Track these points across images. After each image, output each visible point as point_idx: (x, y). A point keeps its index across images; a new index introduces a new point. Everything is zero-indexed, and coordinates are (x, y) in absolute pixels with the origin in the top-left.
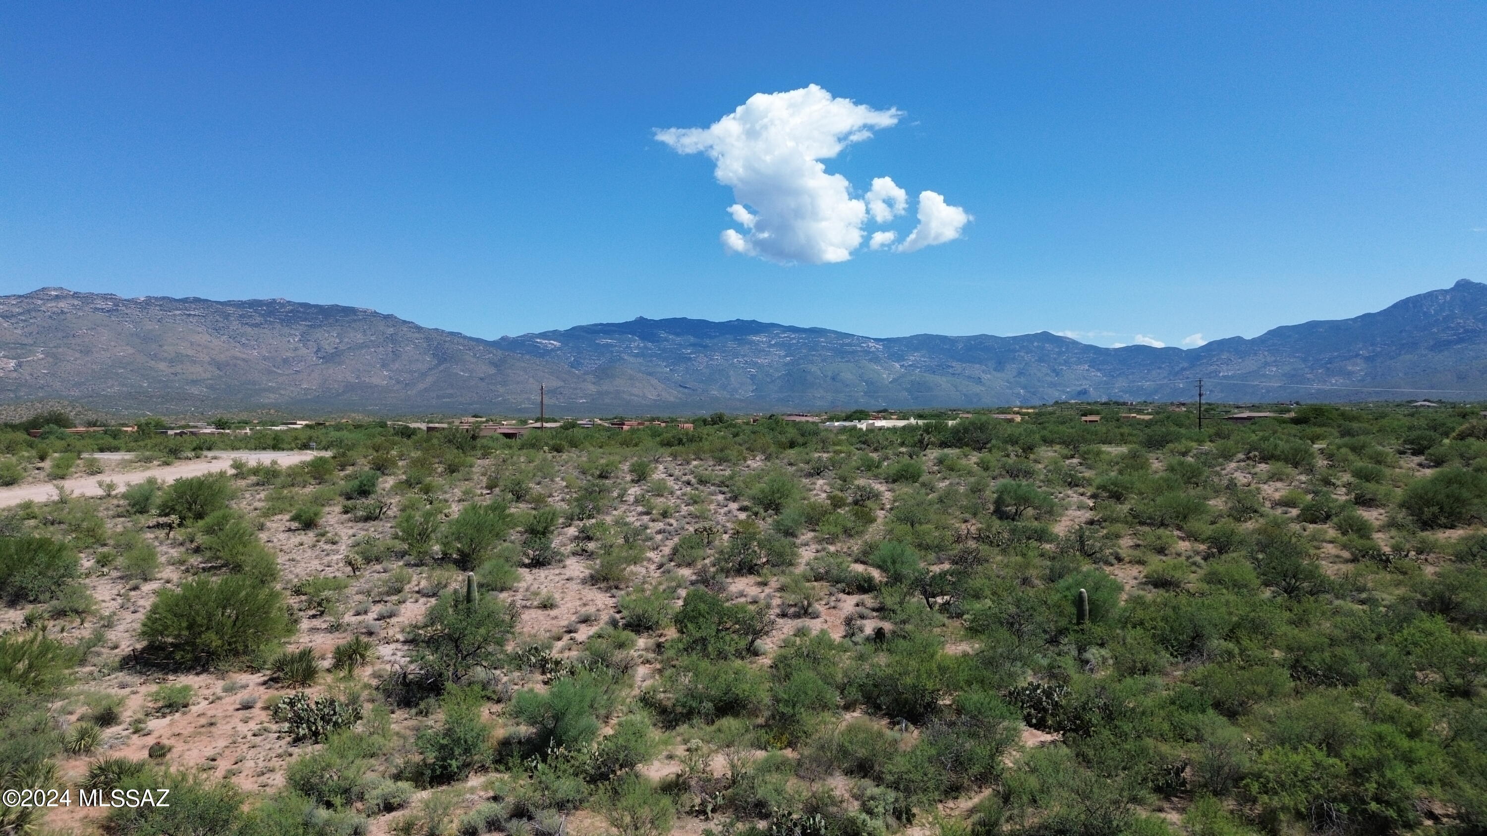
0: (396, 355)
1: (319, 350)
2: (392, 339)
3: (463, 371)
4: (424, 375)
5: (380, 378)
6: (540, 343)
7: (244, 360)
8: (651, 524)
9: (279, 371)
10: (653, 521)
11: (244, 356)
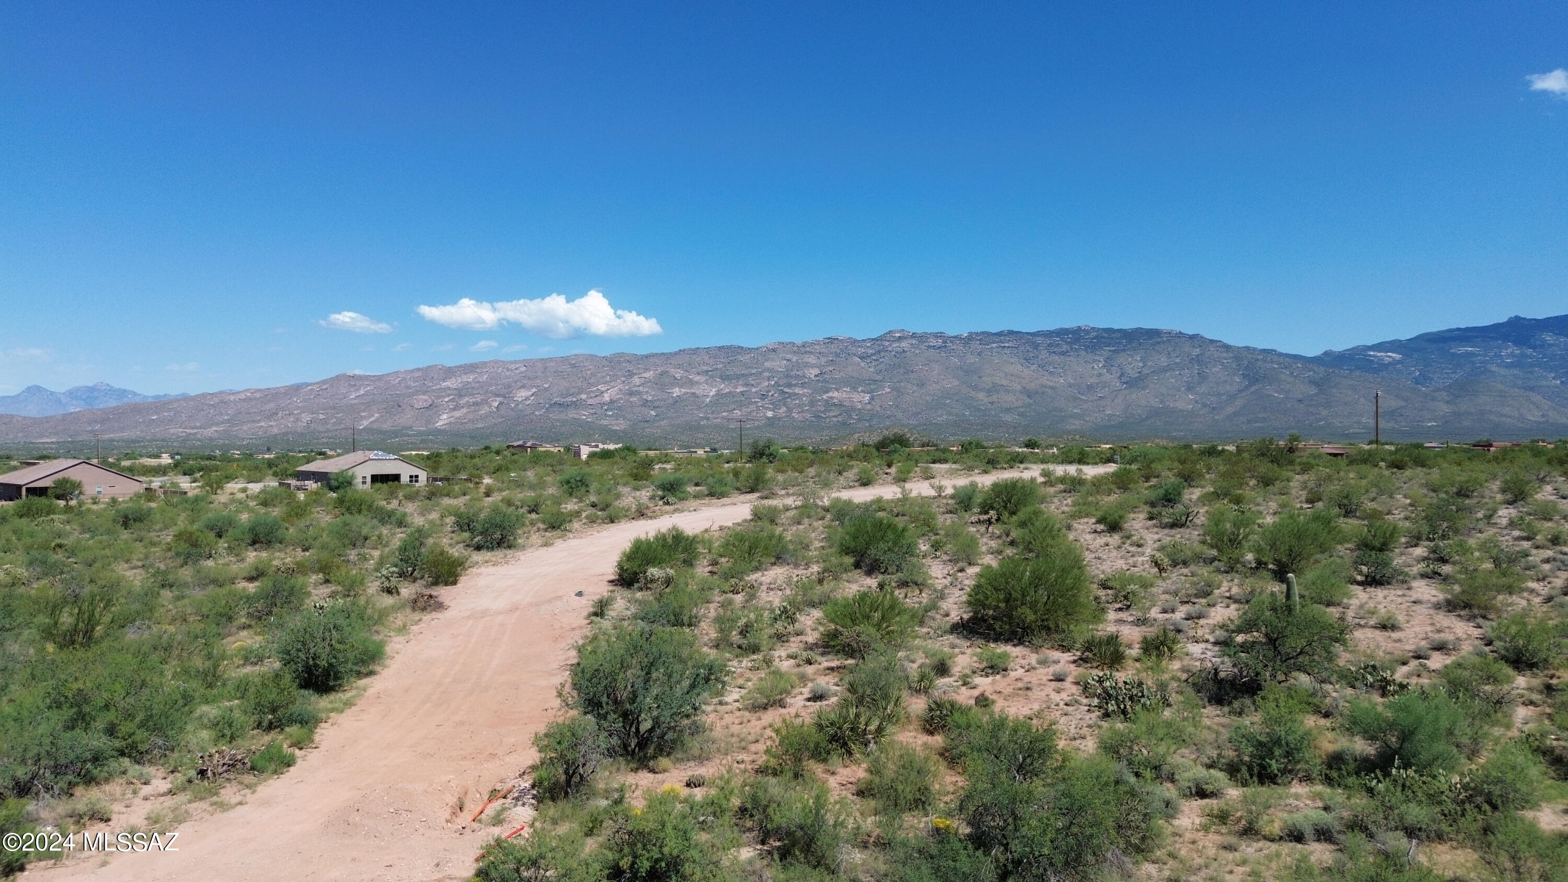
0: (1202, 377)
1: (1122, 375)
2: (1198, 360)
3: (1277, 392)
4: (1233, 397)
5: (1185, 402)
6: (1374, 356)
7: (1051, 388)
8: (1534, 551)
9: (1083, 397)
10: (1537, 547)
11: (1051, 384)
